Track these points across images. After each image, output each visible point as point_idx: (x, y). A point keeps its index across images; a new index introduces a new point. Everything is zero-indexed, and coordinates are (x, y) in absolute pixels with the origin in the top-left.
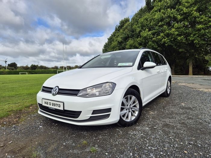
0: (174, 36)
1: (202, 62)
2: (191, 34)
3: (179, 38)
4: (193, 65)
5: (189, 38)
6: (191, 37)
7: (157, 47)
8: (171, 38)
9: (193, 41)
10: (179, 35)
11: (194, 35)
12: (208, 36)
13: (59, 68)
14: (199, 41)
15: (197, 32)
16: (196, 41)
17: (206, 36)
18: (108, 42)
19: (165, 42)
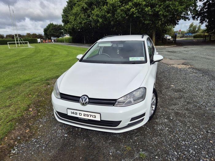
0: (141, 6)
1: (161, 31)
2: (157, 5)
3: (146, 9)
4: (156, 36)
5: (155, 8)
6: (157, 8)
7: (125, 16)
8: (139, 9)
9: (158, 12)
10: (146, 6)
11: (160, 6)
12: (171, 8)
13: (5, 36)
14: (164, 13)
15: (162, 3)
16: (161, 12)
17: (170, 8)
18: (68, 6)
19: (133, 13)
